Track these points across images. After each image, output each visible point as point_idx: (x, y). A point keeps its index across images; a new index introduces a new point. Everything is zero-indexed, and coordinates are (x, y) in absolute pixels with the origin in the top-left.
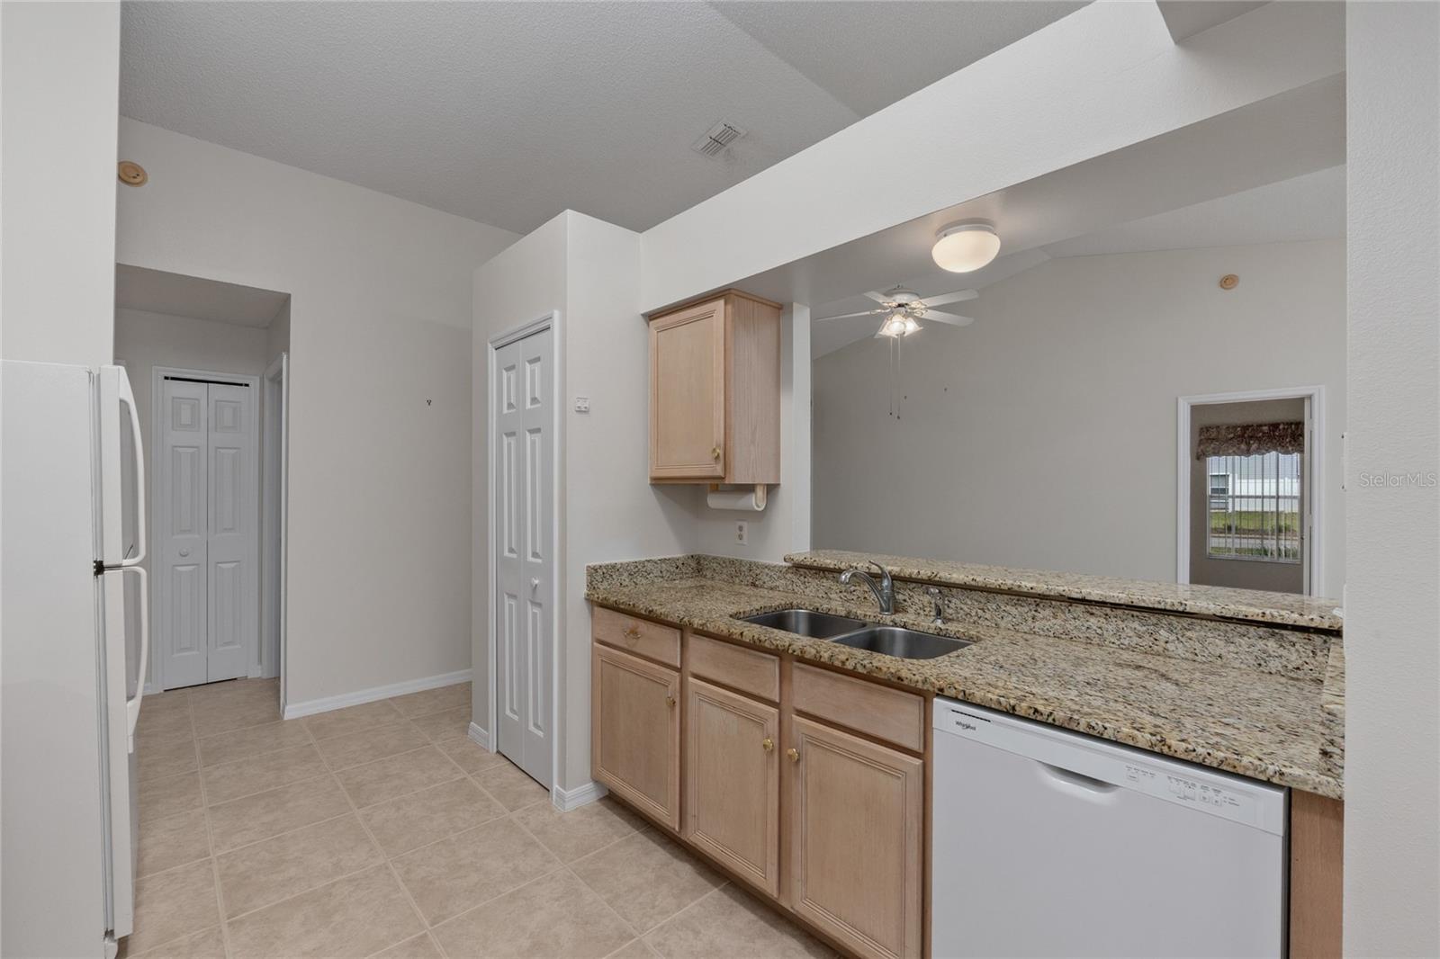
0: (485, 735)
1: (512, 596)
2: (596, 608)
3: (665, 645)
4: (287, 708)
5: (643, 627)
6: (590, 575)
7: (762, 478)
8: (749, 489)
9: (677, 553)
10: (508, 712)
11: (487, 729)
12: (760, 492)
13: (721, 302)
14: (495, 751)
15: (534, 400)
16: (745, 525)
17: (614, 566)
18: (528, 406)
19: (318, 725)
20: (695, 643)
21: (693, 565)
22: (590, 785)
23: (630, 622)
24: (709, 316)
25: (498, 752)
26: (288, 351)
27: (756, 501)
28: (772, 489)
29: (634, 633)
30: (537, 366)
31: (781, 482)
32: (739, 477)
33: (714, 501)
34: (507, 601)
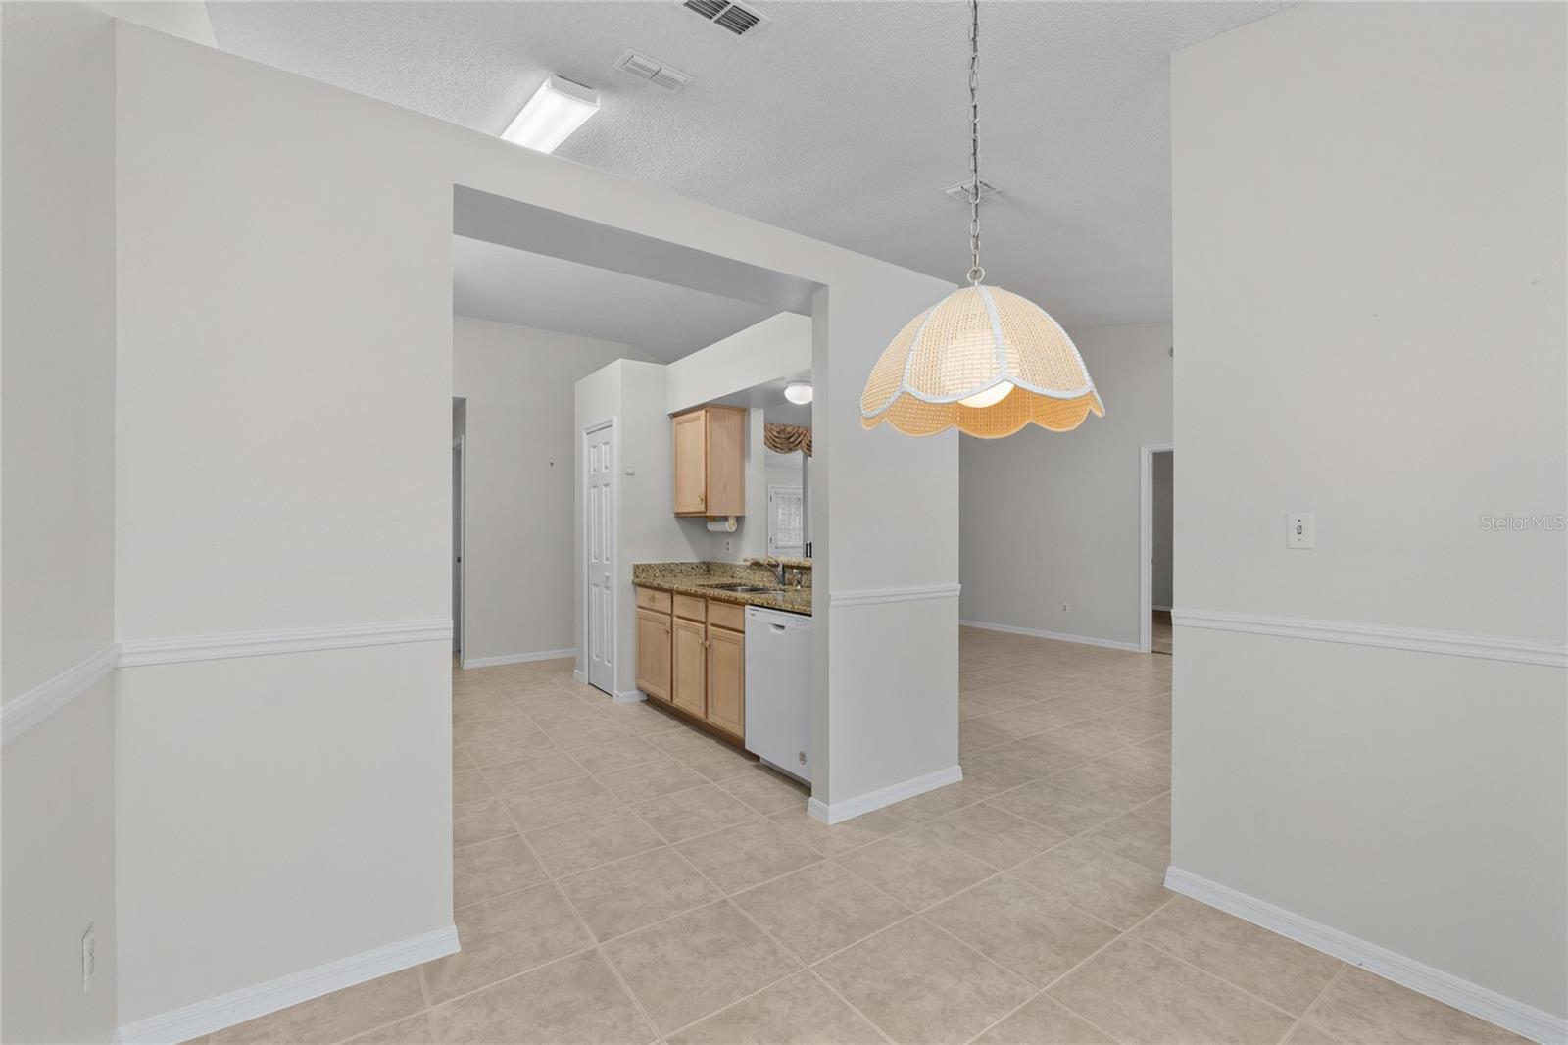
0: (581, 675)
1: (596, 586)
2: (638, 588)
3: (663, 602)
4: (466, 661)
5: (657, 594)
6: (635, 569)
7: (733, 512)
8: (726, 518)
9: (693, 559)
10: (594, 658)
11: (583, 671)
12: (732, 521)
13: (703, 411)
14: (587, 682)
15: (606, 467)
16: (730, 541)
17: (650, 565)
18: (603, 470)
19: (484, 672)
20: (678, 599)
21: (704, 567)
22: (635, 692)
23: (651, 592)
24: (698, 418)
25: (590, 684)
26: (465, 434)
27: (730, 526)
28: (740, 519)
29: (652, 599)
30: (607, 446)
31: (746, 515)
32: (714, 511)
33: (712, 527)
34: (594, 589)
